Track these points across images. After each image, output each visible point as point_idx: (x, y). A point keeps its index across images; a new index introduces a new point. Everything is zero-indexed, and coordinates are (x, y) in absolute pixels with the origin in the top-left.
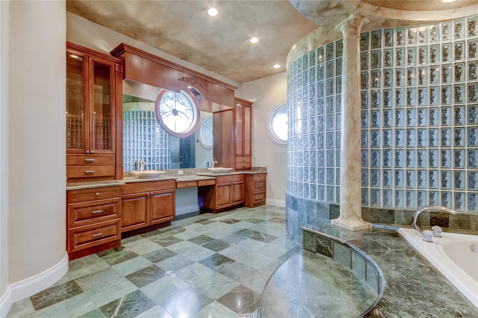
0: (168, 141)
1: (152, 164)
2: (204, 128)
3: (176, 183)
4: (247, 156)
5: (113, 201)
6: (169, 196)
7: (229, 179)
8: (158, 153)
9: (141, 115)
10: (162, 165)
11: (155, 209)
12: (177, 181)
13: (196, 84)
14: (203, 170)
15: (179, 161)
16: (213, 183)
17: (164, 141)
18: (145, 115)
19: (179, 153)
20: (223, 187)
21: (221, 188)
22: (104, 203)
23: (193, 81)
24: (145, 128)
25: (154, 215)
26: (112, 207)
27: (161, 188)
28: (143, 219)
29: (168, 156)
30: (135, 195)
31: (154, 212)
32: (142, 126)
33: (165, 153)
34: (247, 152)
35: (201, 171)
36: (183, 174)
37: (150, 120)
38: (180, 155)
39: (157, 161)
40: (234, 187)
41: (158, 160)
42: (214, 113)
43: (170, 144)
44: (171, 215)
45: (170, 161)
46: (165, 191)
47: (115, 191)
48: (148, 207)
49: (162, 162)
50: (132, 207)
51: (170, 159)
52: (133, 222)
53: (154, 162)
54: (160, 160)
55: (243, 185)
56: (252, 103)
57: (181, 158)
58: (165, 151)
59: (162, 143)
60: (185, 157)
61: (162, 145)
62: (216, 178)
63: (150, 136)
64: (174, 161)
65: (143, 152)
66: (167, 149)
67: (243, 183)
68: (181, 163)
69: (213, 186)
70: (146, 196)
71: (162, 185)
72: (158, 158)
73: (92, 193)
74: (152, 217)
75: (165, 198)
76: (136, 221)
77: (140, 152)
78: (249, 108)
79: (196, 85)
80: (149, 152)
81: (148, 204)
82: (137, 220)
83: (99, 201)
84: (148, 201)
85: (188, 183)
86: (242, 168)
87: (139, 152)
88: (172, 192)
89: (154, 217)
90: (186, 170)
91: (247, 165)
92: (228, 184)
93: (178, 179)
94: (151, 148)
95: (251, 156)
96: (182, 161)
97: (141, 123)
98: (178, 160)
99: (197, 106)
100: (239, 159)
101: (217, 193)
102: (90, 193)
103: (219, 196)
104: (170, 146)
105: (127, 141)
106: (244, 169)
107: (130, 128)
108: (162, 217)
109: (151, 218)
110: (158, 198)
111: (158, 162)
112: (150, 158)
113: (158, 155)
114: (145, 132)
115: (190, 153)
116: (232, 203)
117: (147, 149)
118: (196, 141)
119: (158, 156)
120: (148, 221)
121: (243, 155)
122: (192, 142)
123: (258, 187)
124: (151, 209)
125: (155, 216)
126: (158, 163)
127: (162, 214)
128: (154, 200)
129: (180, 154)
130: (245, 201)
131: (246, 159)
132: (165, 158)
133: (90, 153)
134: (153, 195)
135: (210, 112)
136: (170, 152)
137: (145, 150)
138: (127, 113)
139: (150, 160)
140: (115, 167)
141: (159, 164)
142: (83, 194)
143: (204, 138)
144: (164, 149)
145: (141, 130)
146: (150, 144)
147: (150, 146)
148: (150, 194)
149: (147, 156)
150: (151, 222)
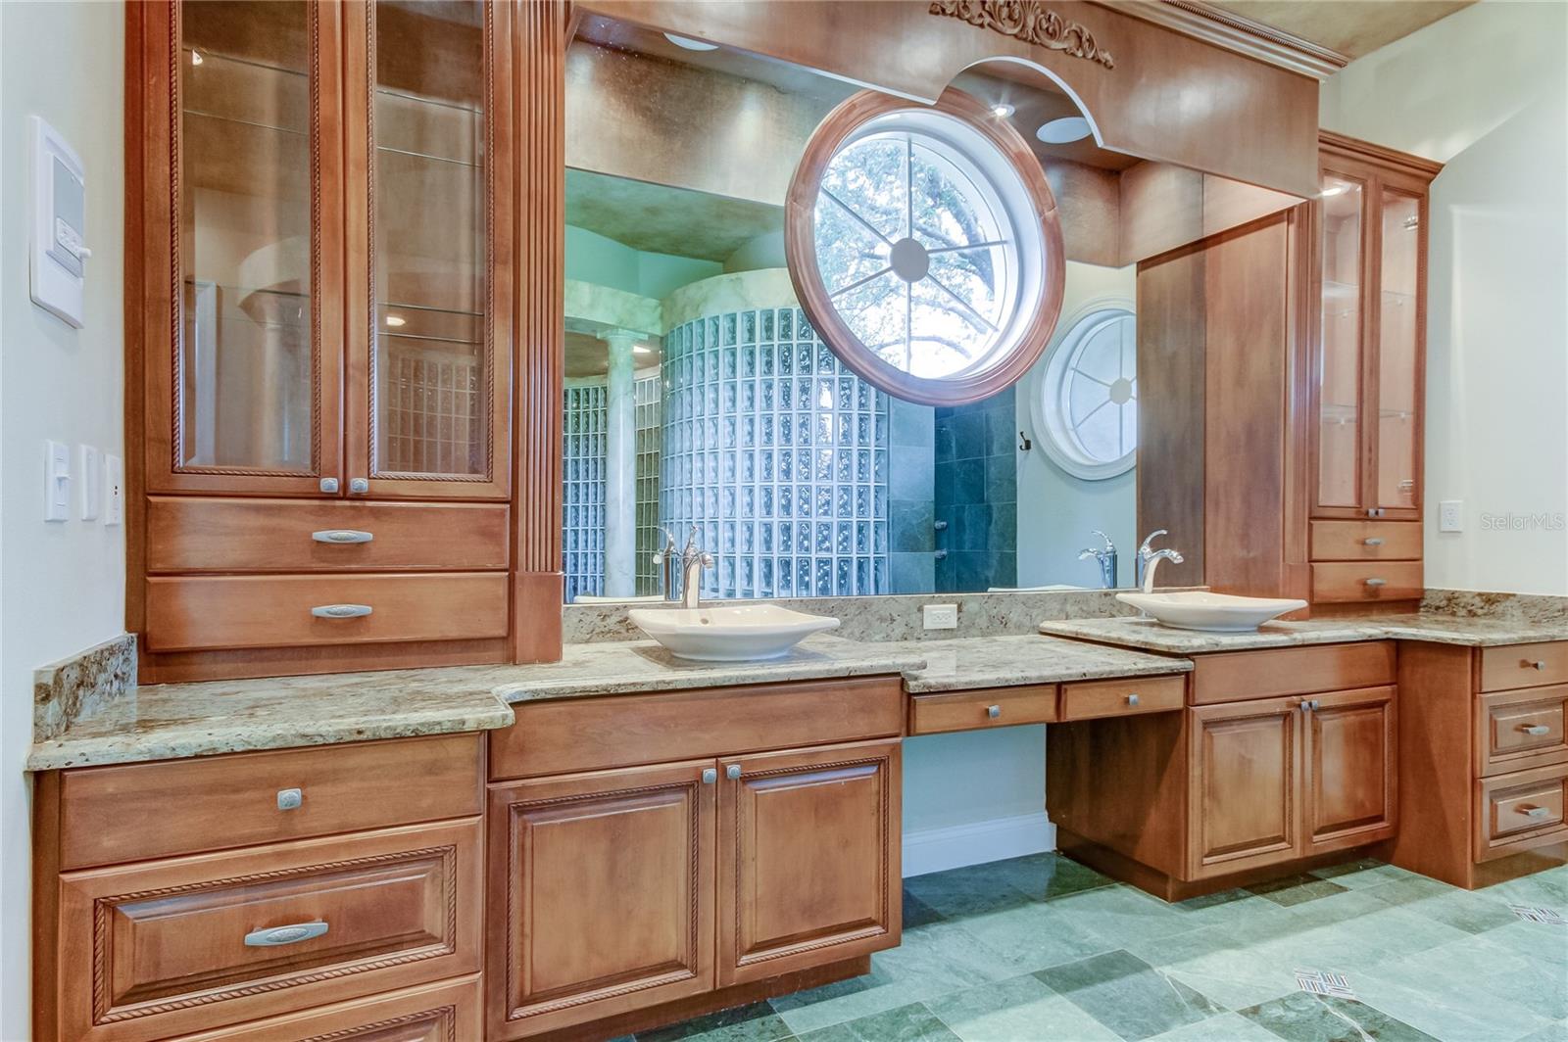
0: (872, 448)
1: (794, 555)
2: (1070, 374)
3: (910, 695)
4: (1394, 517)
5: (423, 846)
6: (855, 786)
7: (1284, 676)
8: (828, 503)
9: (751, 331)
10: (847, 561)
11: (756, 879)
12: (913, 686)
13: (1052, 35)
14: (1083, 606)
15: (928, 544)
16: (1170, 697)
17: (855, 448)
18: (769, 329)
19: (932, 506)
20: (1237, 729)
21: (1222, 739)
22: (344, 858)
23: (1031, 22)
24: (770, 387)
25: (747, 916)
26: (414, 888)
27: (800, 734)
28: (670, 941)
29: (872, 520)
30: (614, 779)
31: (748, 896)
32: (758, 378)
33: (860, 506)
34: (1391, 492)
35: (1069, 608)
36: (954, 624)
37: (789, 350)
38: (937, 518)
39: (820, 543)
40: (1316, 731)
41: (826, 538)
42: (1144, 265)
43: (883, 461)
44: (872, 913)
45: (885, 543)
46: (829, 754)
47: (432, 769)
48: (707, 862)
49: (845, 548)
50: (596, 865)
51: (883, 533)
52: (598, 966)
53: (807, 549)
54: (835, 538)
55: (1387, 715)
56: (1434, 169)
57: (943, 529)
58: (860, 494)
59: (845, 454)
60: (960, 522)
61: (847, 467)
62: (1188, 664)
63: (787, 424)
64: (906, 542)
65: (759, 499)
66: (872, 484)
67: (1381, 704)
68: (938, 553)
69: (1168, 724)
70: (692, 786)
71: (807, 714)
72: (828, 527)
73: (255, 784)
74: (738, 931)
75: (826, 805)
76: (621, 960)
77: (747, 499)
78: (1414, 202)
79: (1055, 45)
80: (783, 502)
81: (708, 844)
82: (627, 954)
83: (309, 852)
84: (708, 820)
85: (993, 700)
86: (1356, 594)
87: (742, 499)
88: (878, 762)
89: (746, 929)
90: (973, 600)
91: (1390, 580)
92: (1278, 706)
93: (924, 673)
94: (794, 484)
95: (1419, 519)
96: (945, 541)
97: (751, 365)
98: (927, 540)
99: (1049, 214)
100: (1337, 540)
101: (1195, 772)
102: (237, 791)
103: (1212, 792)
104: (883, 474)
105: (706, 452)
106: (1370, 603)
107: (703, 394)
108: (806, 928)
109: (731, 938)
110: (781, 800)
111: (828, 549)
112: (787, 529)
113: (826, 513)
114: (769, 406)
115: (989, 507)
116: (1307, 839)
117: (776, 484)
118: (1020, 442)
119: (825, 519)
120: (707, 960)
121: (1362, 515)
122: (996, 452)
123: (1517, 739)
124: (730, 874)
125: (757, 927)
126: (824, 555)
127: (809, 910)
128: (748, 813)
129: (936, 510)
130: (1397, 828)
131: (1386, 539)
132: (860, 530)
133: (344, 493)
134: (747, 779)
135: (1118, 264)
136: (883, 498)
137: (768, 492)
138: (696, 329)
139: (789, 538)
140: (511, 581)
141: (834, 556)
142: (176, 793)
143: (1069, 424)
144: (855, 483)
145: (751, 399)
146: (789, 464)
147: (787, 473)
148: (722, 770)
149: (777, 519)
150: (729, 963)
